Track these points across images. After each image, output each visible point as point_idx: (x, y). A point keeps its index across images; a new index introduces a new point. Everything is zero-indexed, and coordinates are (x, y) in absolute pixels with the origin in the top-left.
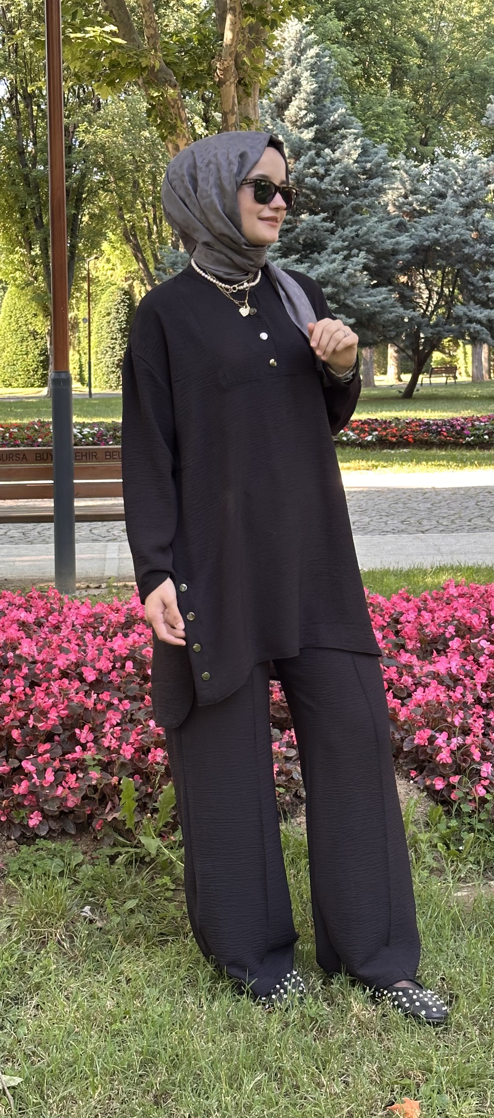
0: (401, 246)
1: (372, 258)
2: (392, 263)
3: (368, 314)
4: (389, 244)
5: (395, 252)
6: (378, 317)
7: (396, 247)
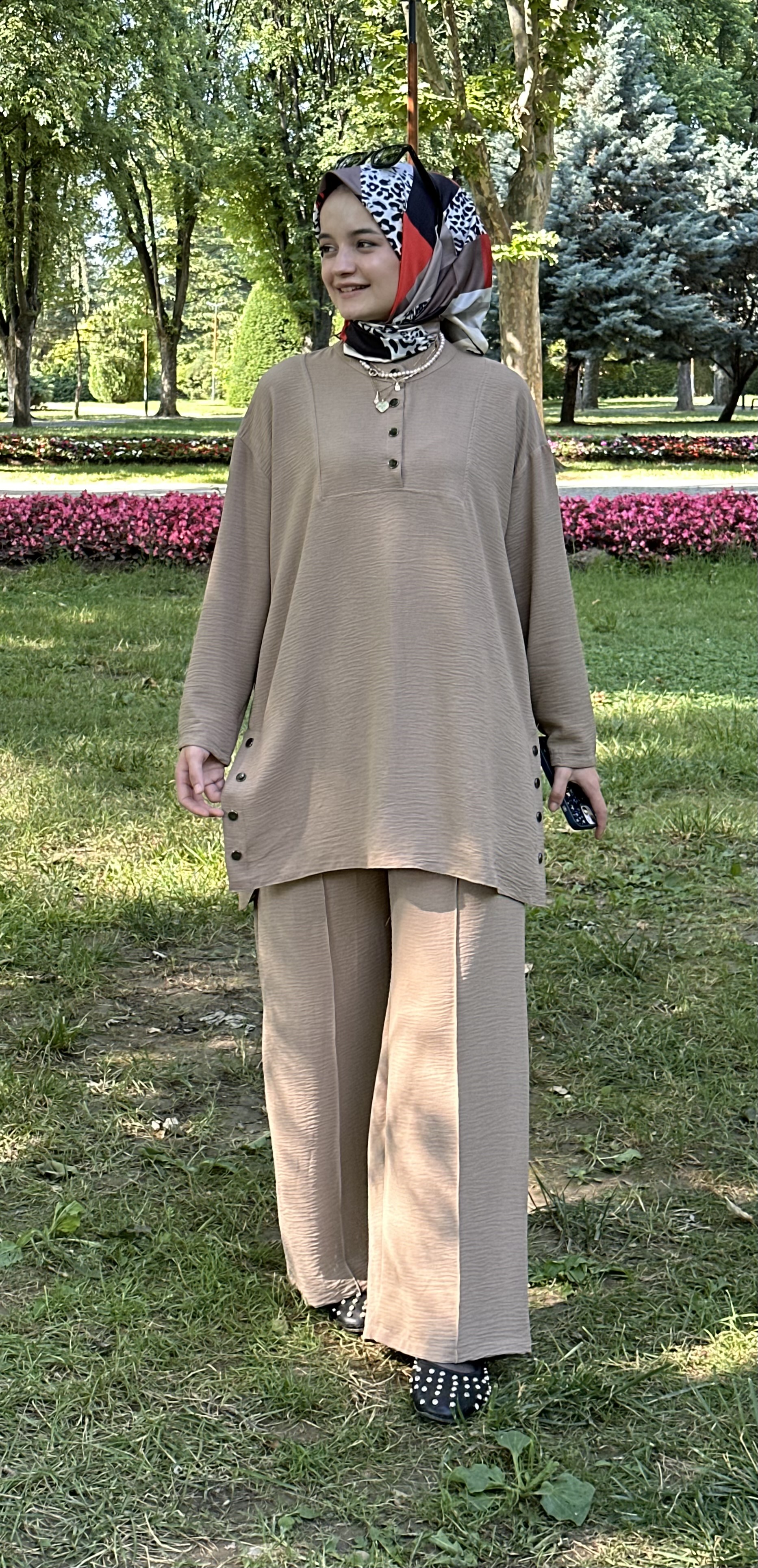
0: (718, 248)
1: (683, 261)
2: (706, 267)
3: (678, 326)
4: (704, 245)
5: (711, 255)
6: (689, 328)
7: (712, 249)
